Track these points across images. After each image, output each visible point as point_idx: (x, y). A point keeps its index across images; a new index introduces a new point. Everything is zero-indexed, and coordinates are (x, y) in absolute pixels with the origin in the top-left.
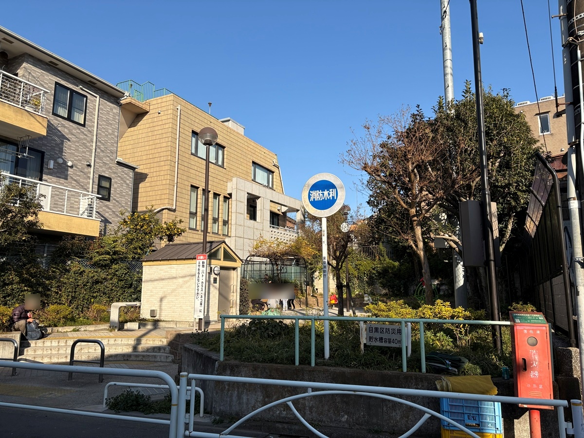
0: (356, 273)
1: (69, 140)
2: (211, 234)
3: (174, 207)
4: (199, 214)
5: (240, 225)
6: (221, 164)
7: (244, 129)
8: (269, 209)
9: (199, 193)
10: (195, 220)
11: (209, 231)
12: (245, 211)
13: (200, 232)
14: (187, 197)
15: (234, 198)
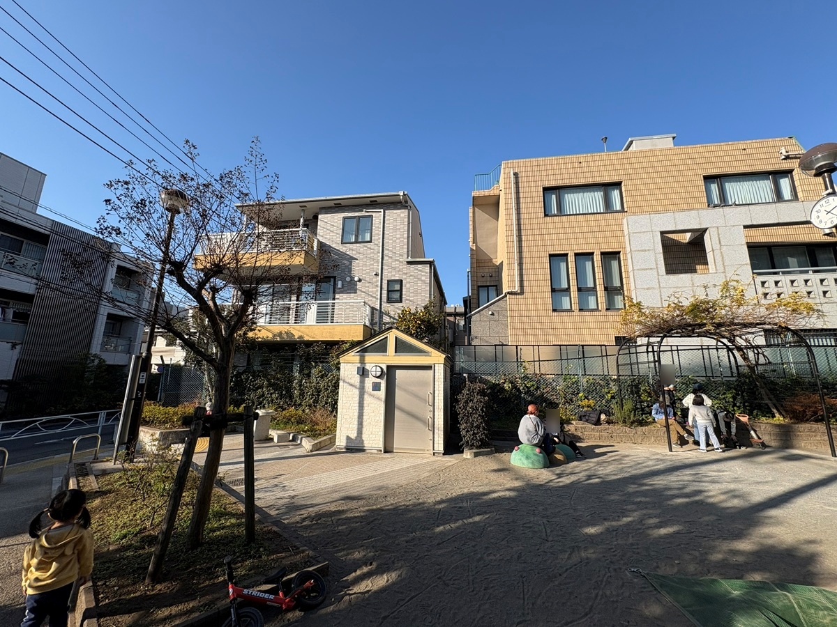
1: (357, 259)
2: (604, 312)
3: (517, 289)
4: (574, 289)
5: (648, 289)
6: (618, 208)
7: (674, 138)
8: (744, 242)
9: (569, 261)
10: (568, 298)
11: (600, 308)
12: (659, 263)
13: (577, 312)
14: (543, 271)
15: (628, 249)
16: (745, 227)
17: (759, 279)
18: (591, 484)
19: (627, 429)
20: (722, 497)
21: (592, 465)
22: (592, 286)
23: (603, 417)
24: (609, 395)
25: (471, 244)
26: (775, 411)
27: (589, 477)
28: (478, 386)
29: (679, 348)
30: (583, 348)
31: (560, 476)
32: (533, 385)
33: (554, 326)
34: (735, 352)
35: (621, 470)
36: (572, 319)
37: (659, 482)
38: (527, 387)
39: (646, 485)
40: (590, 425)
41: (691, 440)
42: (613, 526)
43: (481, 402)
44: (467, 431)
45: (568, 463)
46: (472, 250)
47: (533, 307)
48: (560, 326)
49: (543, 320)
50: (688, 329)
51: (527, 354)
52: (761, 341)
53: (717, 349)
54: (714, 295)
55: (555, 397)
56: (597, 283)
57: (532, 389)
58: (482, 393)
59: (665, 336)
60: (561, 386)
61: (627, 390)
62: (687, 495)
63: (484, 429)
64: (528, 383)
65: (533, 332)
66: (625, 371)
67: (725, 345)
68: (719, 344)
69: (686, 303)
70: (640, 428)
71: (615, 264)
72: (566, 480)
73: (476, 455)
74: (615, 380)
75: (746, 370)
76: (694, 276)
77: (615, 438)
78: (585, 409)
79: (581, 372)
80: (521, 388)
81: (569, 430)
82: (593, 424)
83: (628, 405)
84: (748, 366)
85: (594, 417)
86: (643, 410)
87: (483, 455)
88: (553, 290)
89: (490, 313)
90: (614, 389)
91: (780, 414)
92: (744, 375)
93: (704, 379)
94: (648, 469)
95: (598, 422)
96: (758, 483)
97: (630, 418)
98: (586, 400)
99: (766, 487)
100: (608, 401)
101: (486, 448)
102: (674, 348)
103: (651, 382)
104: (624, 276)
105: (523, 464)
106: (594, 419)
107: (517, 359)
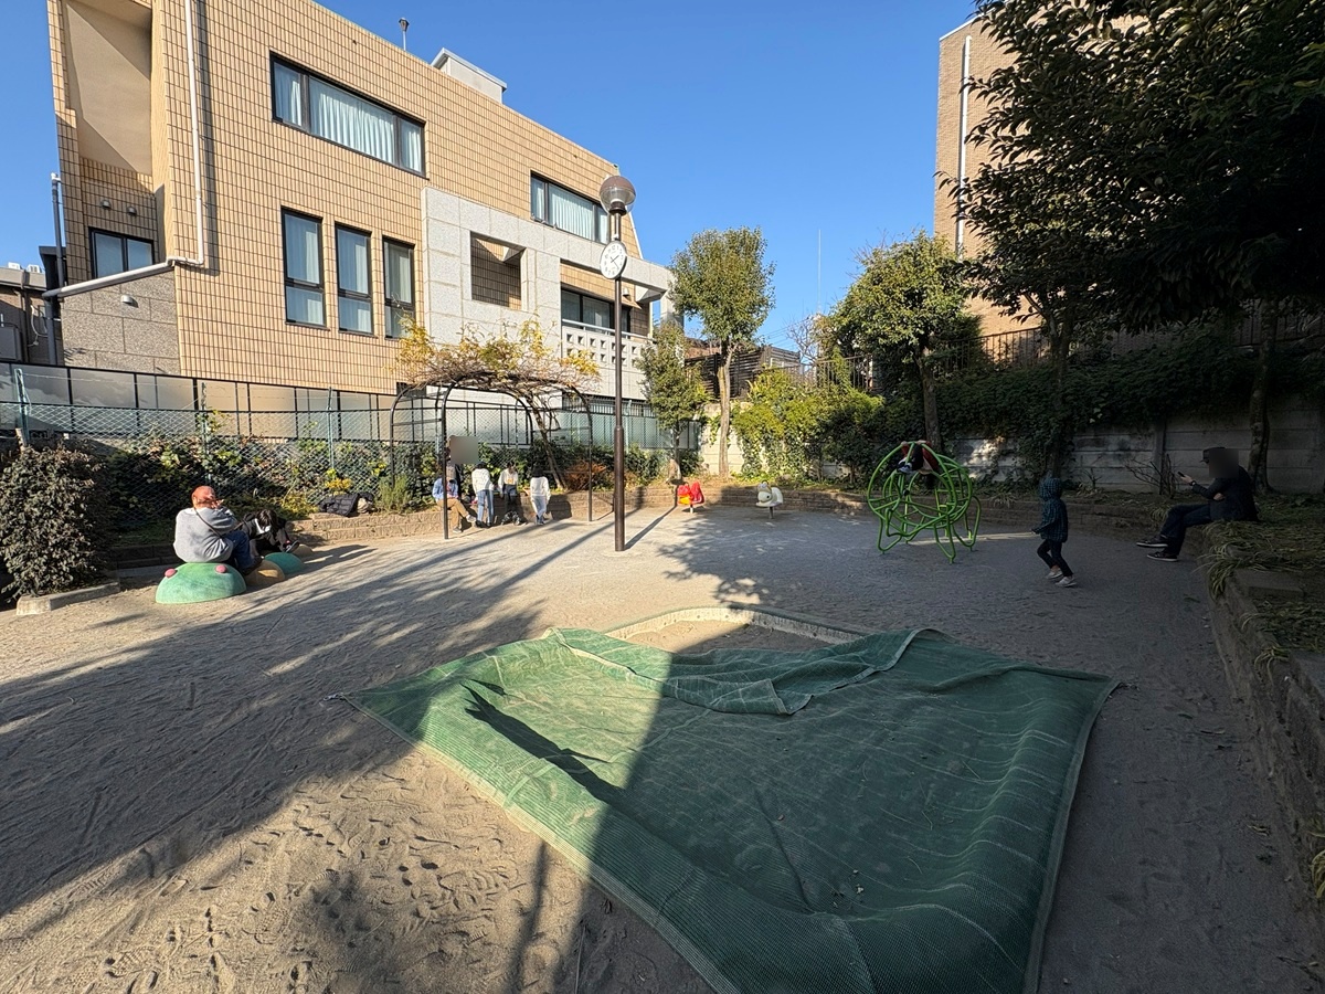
0: (780, 430)
2: (382, 341)
3: (200, 258)
4: (330, 288)
5: (446, 315)
6: (417, 167)
7: (504, 89)
8: (559, 281)
9: (324, 233)
10: (320, 304)
11: (376, 333)
12: (464, 279)
13: (335, 333)
14: (265, 237)
15: (425, 244)
16: (563, 261)
17: (567, 330)
18: (316, 601)
19: (397, 517)
20: (481, 579)
21: (326, 575)
22: (365, 291)
23: (362, 503)
24: (377, 471)
25: (59, 106)
26: (557, 481)
27: (316, 593)
28: (60, 456)
29: (477, 406)
30: (338, 395)
31: (260, 602)
32: (233, 457)
33: (288, 350)
34: (532, 414)
35: (371, 574)
36: (325, 344)
37: (416, 578)
38: (220, 461)
39: (398, 585)
40: (340, 518)
41: (473, 521)
42: (325, 650)
43: (73, 491)
44: (28, 558)
45: (286, 579)
46: (62, 124)
47: (243, 307)
48: (302, 352)
49: (264, 335)
50: (484, 380)
51: (217, 397)
52: (556, 402)
53: (516, 410)
54: (513, 338)
55: (281, 477)
56: (374, 289)
57: (230, 464)
58: (75, 471)
59: (453, 386)
60: (294, 457)
61: (404, 463)
62: (444, 586)
63: (81, 546)
64: (221, 453)
65: (242, 356)
66: (403, 434)
67: (524, 405)
68: (519, 404)
69: (482, 345)
70: (414, 514)
71: (404, 263)
72: (270, 606)
73: (56, 604)
74: (388, 448)
75: (539, 437)
76: (505, 310)
77: (378, 532)
78: (336, 493)
79: (332, 435)
80: (205, 463)
81: (303, 530)
82: (345, 515)
83: (401, 483)
84: (542, 432)
85: (347, 505)
86: (423, 489)
87: (82, 601)
88: (289, 282)
89: (125, 299)
90: (386, 461)
91: (562, 484)
92: (537, 443)
93: (499, 446)
94: (408, 565)
95: (353, 512)
96: (521, 557)
97: (402, 502)
98: (338, 480)
99: (527, 559)
100: (375, 480)
101: (91, 585)
102: (471, 405)
103: (437, 450)
104: (417, 288)
105: (184, 597)
106: (347, 508)
107: (196, 404)
